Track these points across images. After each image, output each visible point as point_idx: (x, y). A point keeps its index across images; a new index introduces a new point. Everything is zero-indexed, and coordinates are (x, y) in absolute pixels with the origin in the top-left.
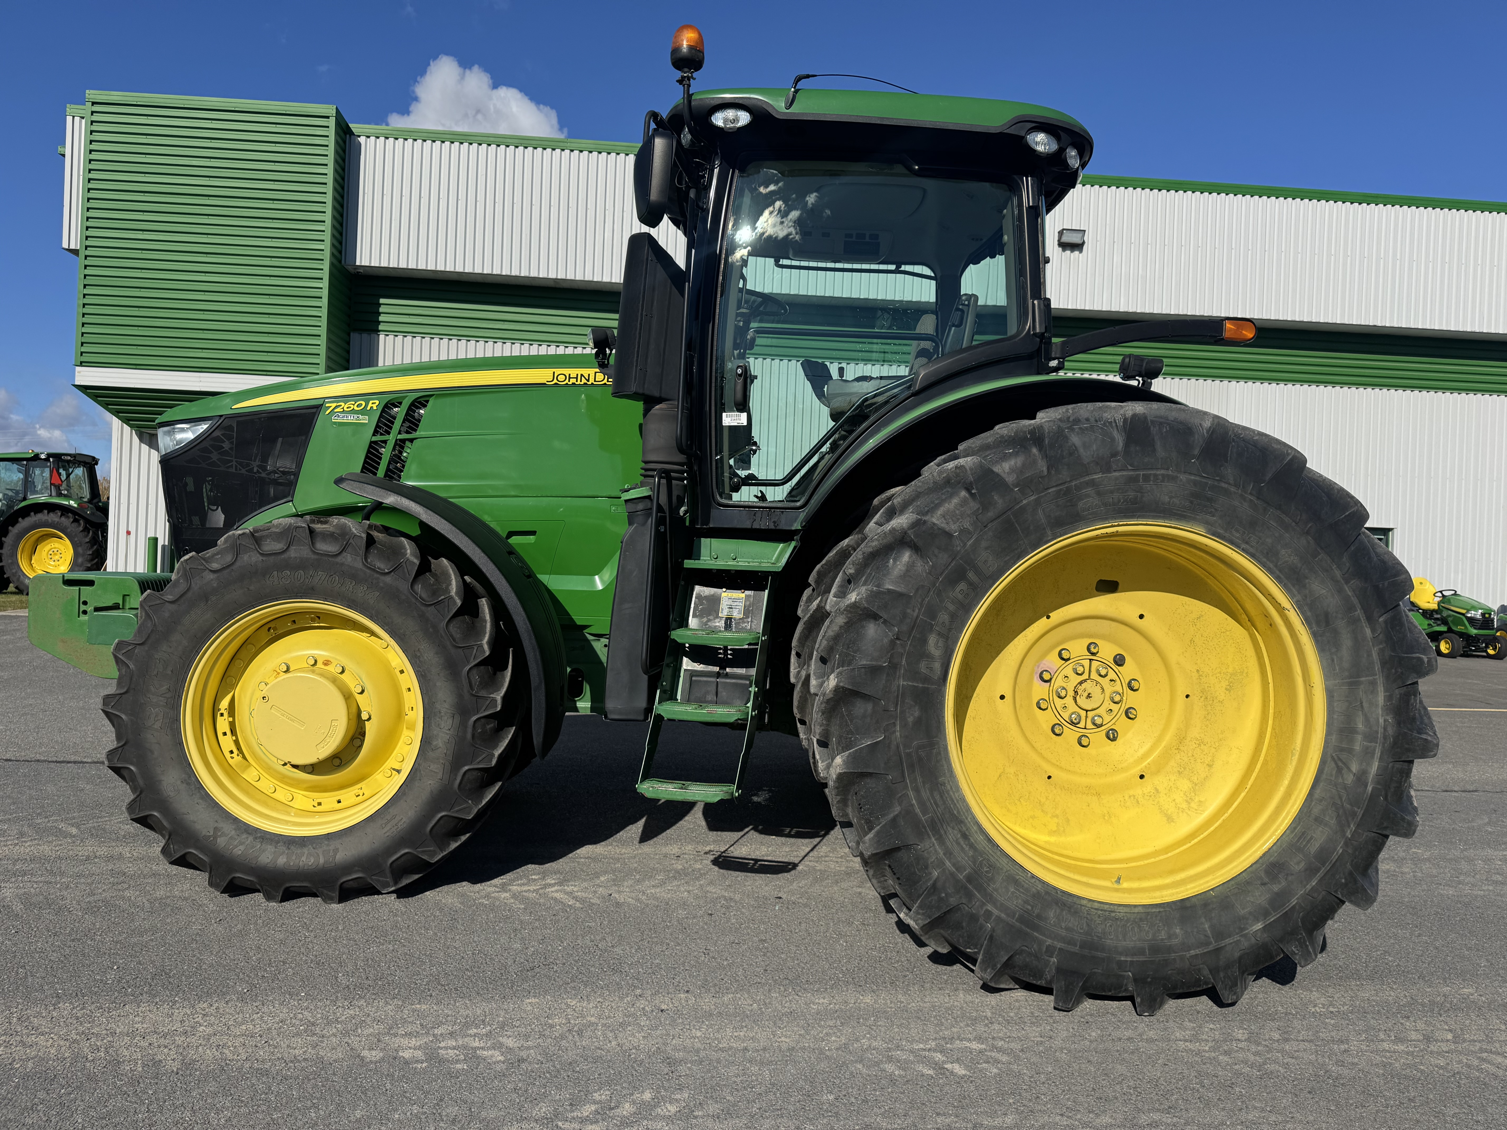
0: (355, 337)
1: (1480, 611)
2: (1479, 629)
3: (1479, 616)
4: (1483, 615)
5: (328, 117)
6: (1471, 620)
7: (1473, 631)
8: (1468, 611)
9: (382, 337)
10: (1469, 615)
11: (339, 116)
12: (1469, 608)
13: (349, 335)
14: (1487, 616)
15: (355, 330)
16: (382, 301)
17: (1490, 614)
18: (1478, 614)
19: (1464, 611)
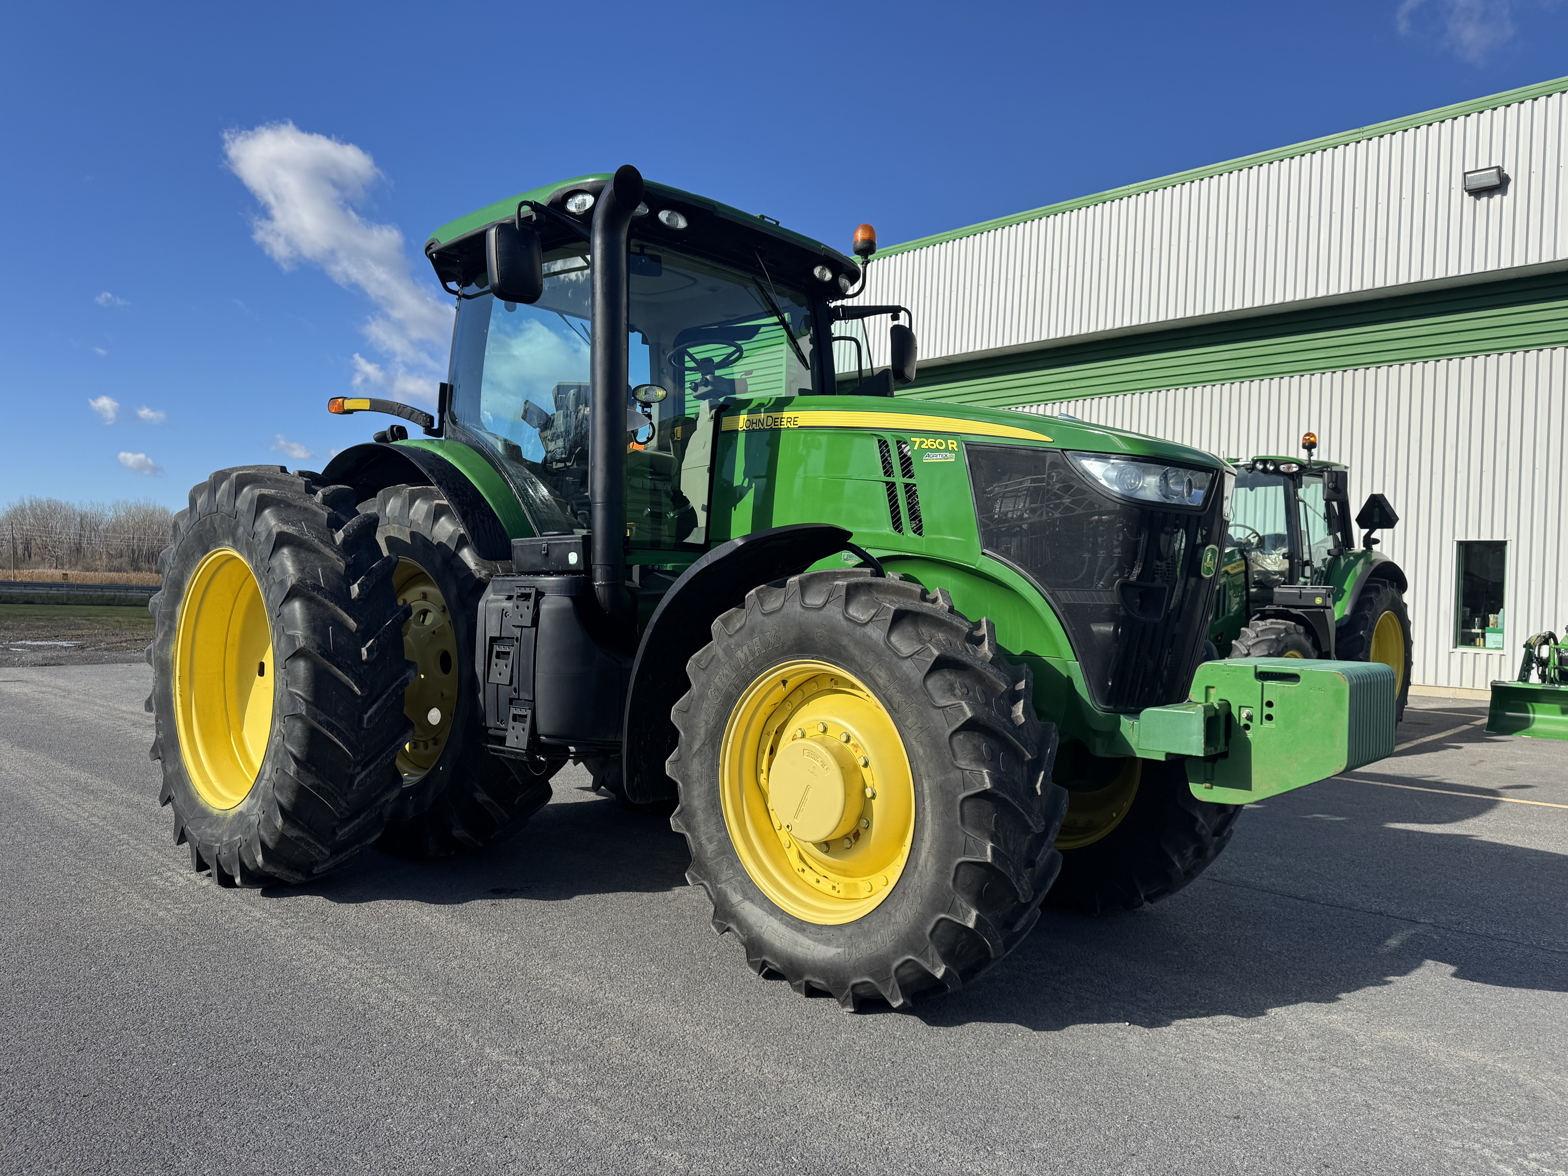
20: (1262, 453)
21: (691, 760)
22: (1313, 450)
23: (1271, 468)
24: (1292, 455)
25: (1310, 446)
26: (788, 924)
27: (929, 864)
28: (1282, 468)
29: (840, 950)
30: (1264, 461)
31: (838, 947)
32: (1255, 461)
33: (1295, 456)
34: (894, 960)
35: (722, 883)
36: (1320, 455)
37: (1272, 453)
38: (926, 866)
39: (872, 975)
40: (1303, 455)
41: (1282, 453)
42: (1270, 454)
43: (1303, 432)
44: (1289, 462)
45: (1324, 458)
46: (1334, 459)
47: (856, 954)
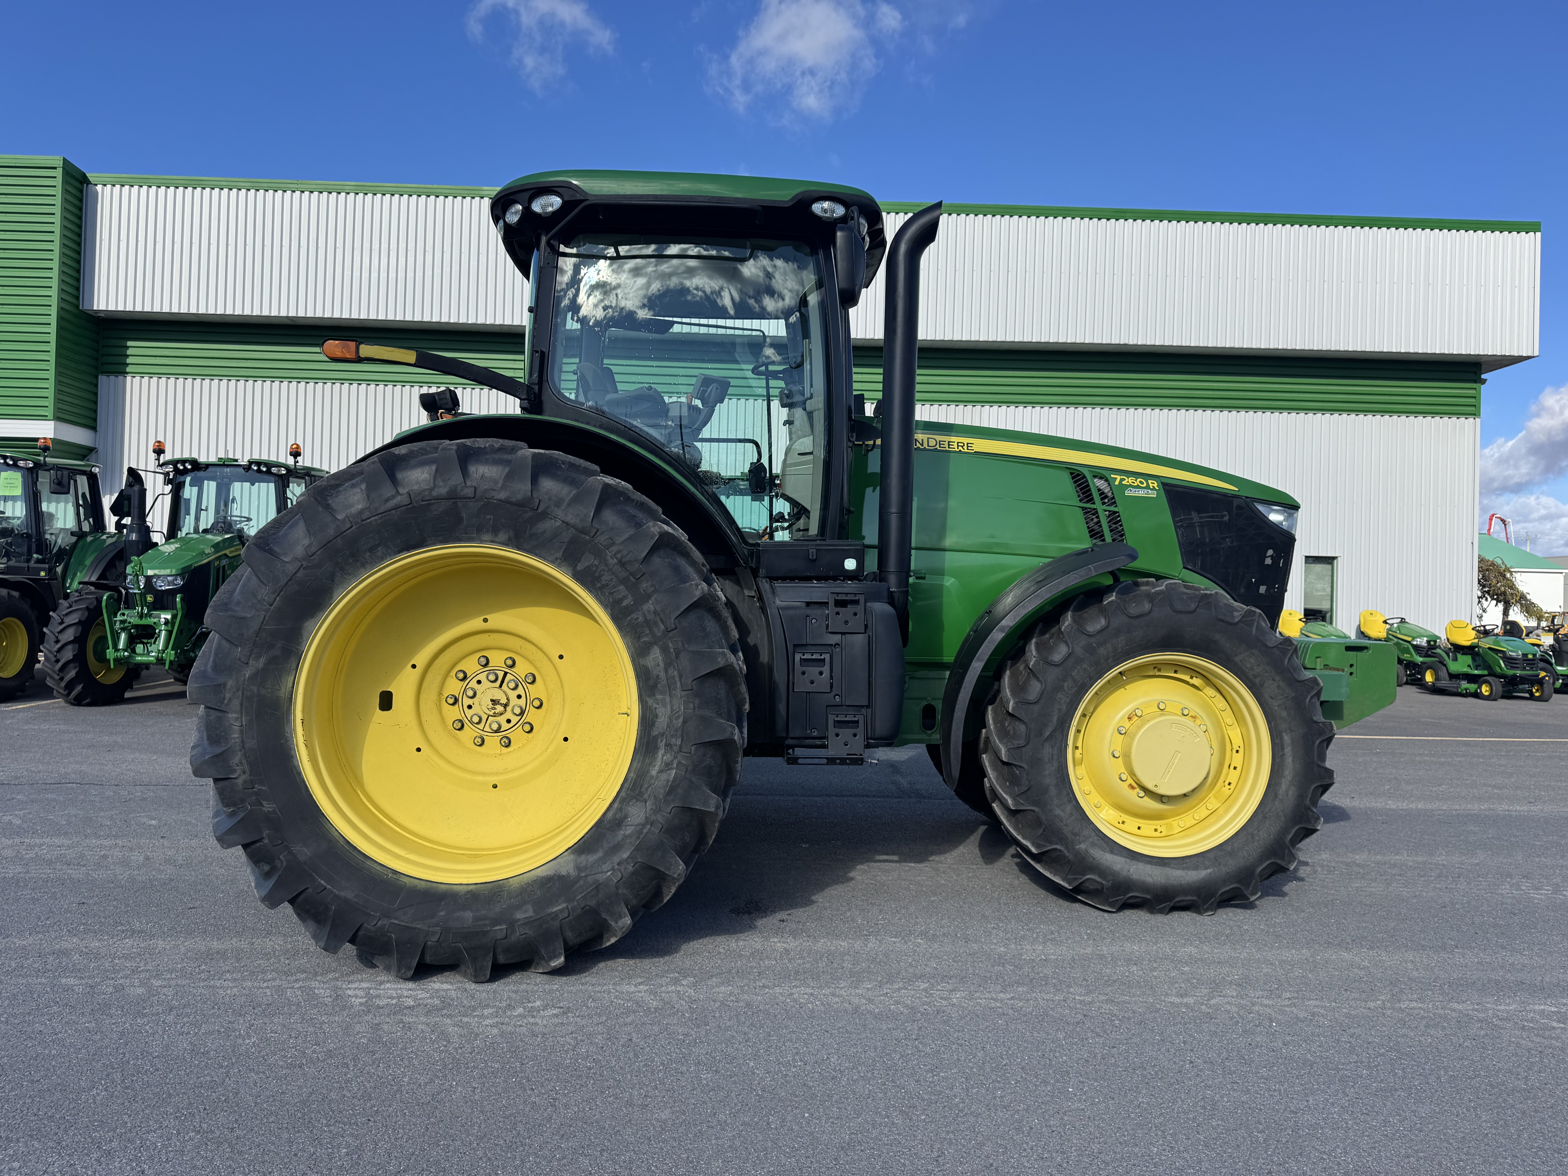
0: (102, 379)
1: (1425, 639)
2: (1425, 657)
3: (1424, 644)
4: (1428, 642)
5: (55, 168)
6: (1417, 648)
7: (1419, 659)
8: (1414, 638)
9: (129, 378)
10: (1415, 643)
11: (67, 167)
12: (1415, 635)
13: (97, 377)
14: (1432, 643)
15: (103, 373)
16: (129, 343)
17: (1435, 642)
18: (1422, 642)
19: (1409, 639)
20: (256, 457)
21: (1042, 745)
22: (299, 458)
23: (264, 469)
24: (282, 460)
25: (296, 454)
26: (1150, 863)
27: (1291, 792)
28: (274, 470)
29: (1209, 871)
30: (259, 463)
31: (1206, 868)
32: (251, 463)
33: (284, 462)
34: (1258, 866)
35: (1080, 843)
36: (305, 461)
37: (264, 457)
38: (1287, 795)
39: (1239, 882)
40: (291, 461)
41: (273, 458)
42: (262, 458)
43: (291, 441)
44: (279, 465)
45: (308, 464)
46: (316, 465)
47: (1224, 870)
